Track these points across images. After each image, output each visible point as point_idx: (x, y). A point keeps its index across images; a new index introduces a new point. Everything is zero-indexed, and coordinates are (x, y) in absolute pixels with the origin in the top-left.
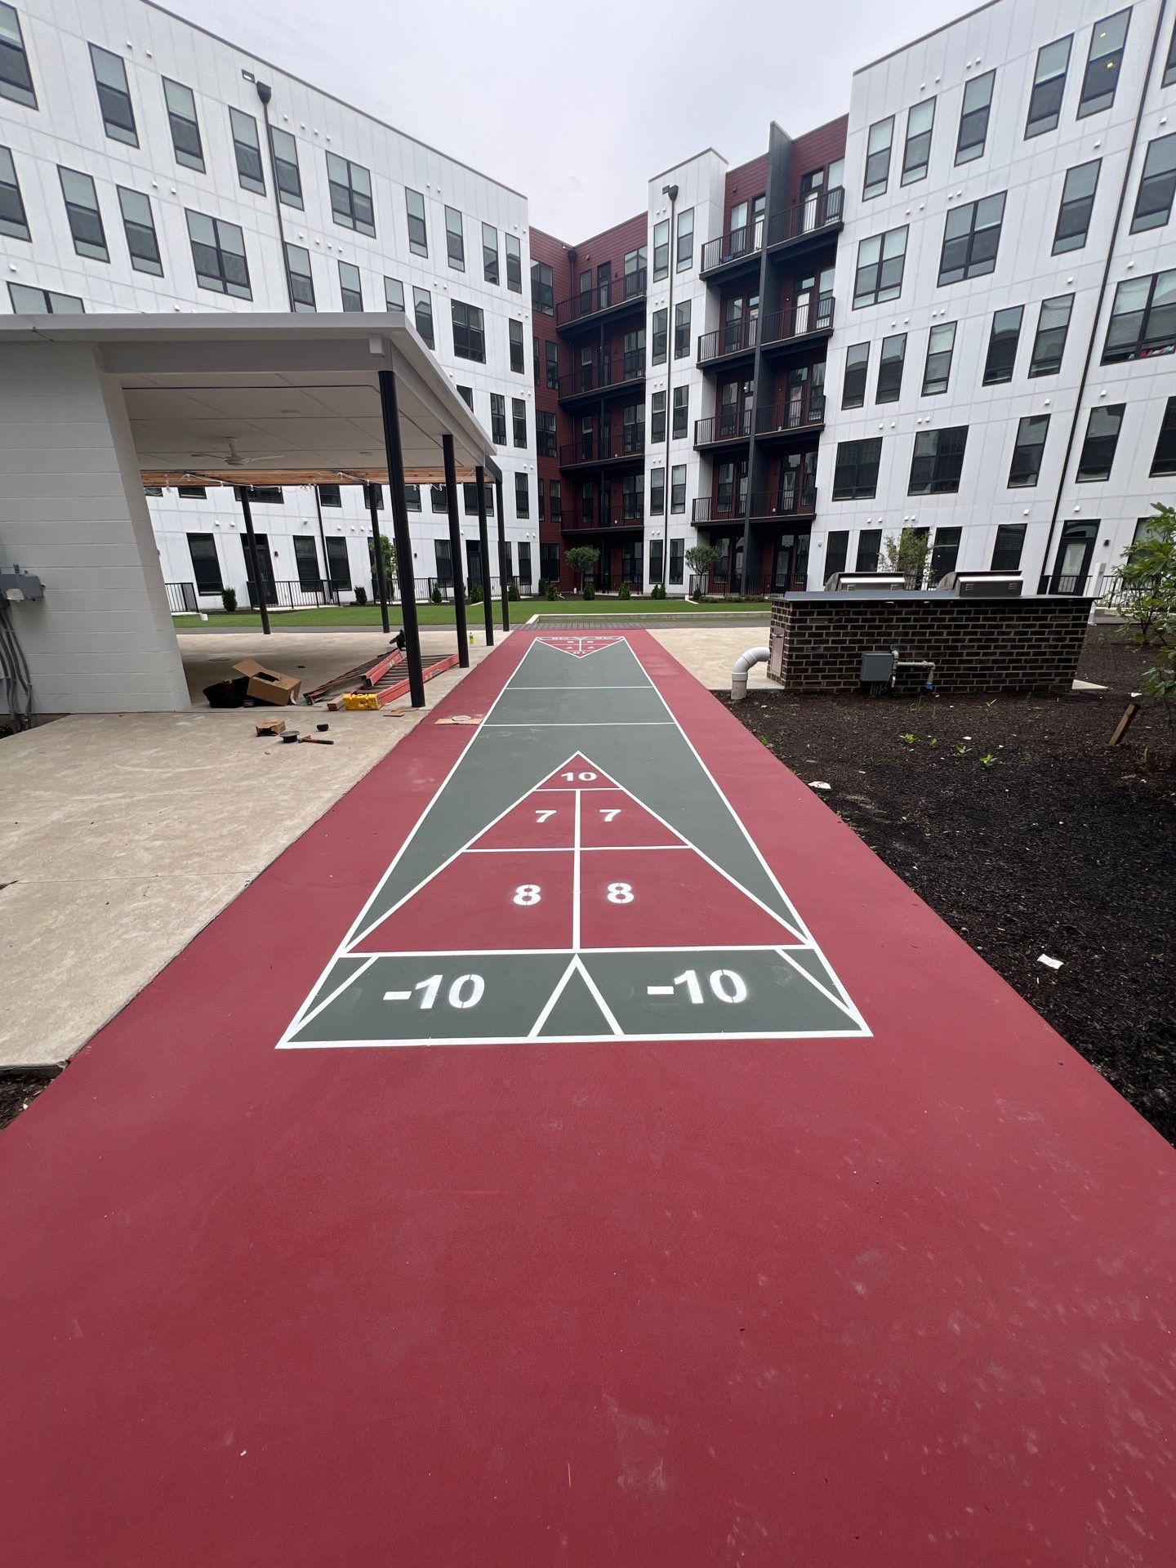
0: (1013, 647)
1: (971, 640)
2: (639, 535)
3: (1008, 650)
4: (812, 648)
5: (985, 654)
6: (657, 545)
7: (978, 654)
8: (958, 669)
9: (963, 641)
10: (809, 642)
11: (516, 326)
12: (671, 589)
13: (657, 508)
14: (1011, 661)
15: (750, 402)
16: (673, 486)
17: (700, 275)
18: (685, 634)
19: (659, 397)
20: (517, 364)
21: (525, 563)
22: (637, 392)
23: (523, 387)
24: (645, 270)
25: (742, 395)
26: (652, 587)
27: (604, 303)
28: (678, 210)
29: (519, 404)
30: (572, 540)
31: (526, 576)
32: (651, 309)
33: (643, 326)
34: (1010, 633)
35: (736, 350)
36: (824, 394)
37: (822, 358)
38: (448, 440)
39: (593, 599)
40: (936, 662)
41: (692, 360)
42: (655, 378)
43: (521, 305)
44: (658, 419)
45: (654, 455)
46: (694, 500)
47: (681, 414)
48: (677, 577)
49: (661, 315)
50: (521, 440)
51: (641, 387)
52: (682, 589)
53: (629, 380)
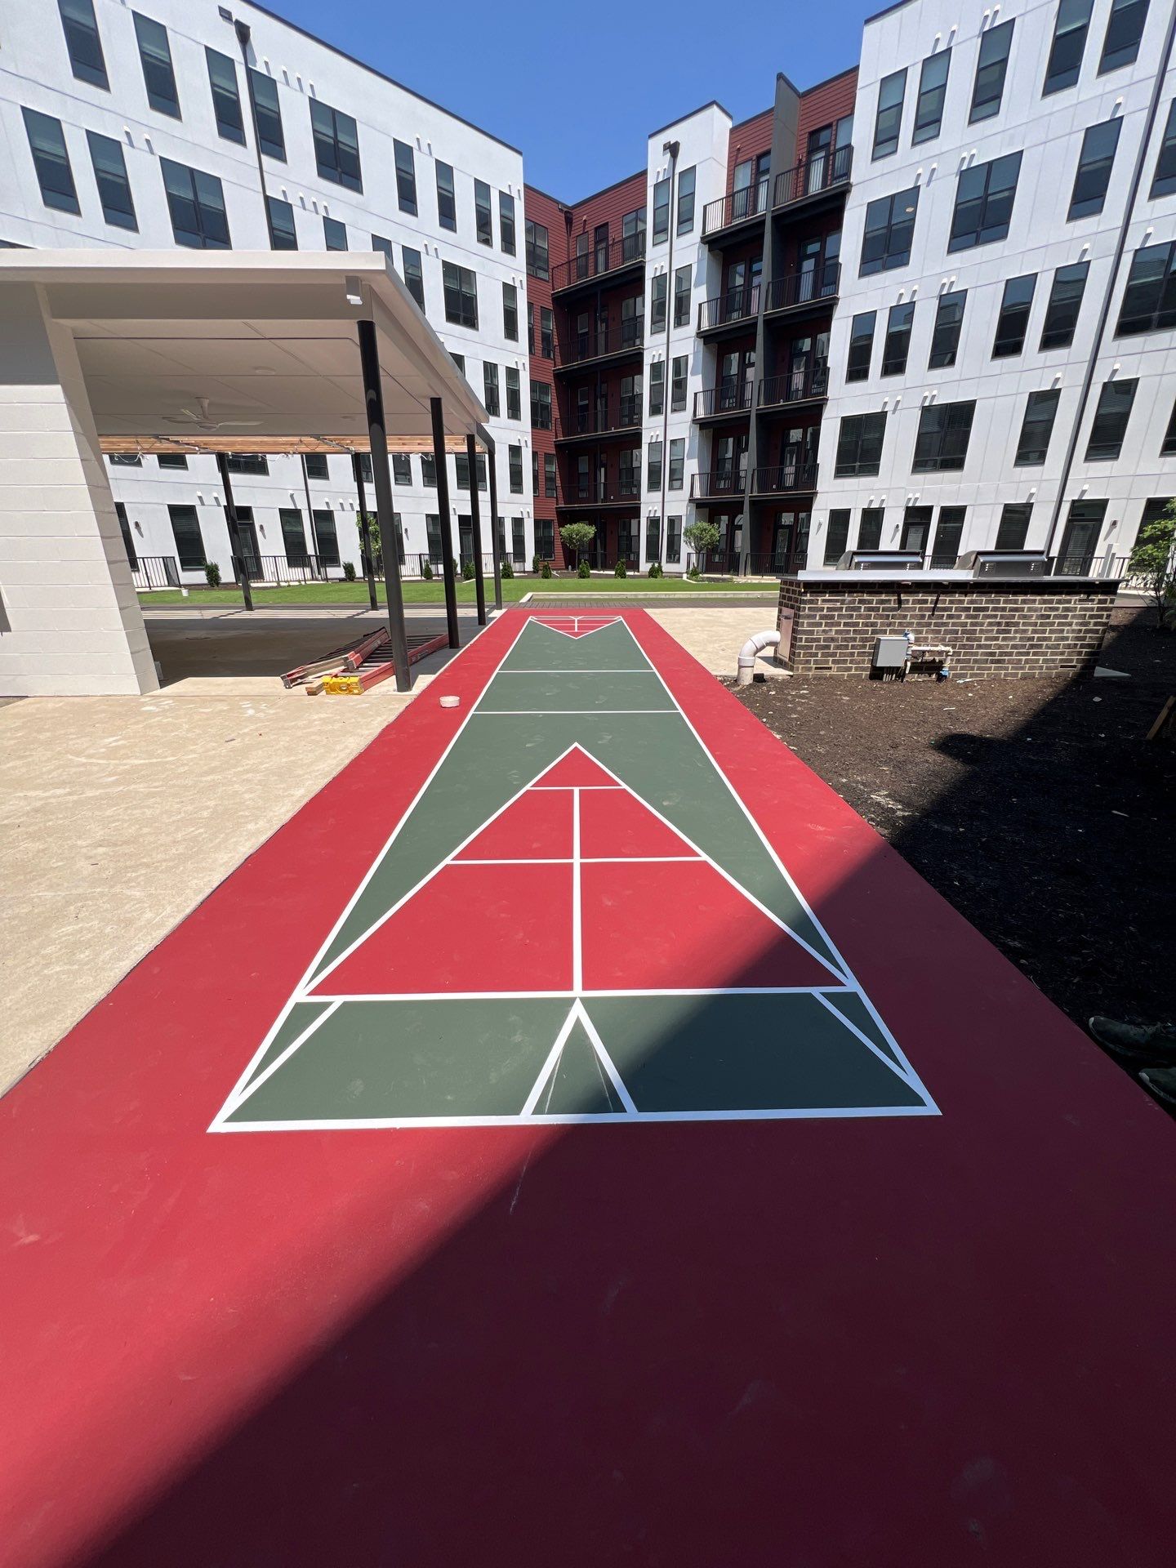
0: (1035, 632)
1: (990, 624)
2: (636, 512)
3: (1029, 635)
4: (824, 631)
5: (1004, 639)
6: (654, 523)
7: (997, 639)
8: (976, 654)
9: (982, 624)
10: (820, 625)
11: (509, 291)
12: (667, 567)
13: (654, 484)
14: (1032, 646)
15: (750, 373)
16: (671, 461)
17: (702, 238)
18: (684, 614)
19: (657, 368)
20: (511, 332)
21: (519, 541)
22: (634, 363)
23: (517, 355)
24: (644, 232)
25: (744, 365)
26: (649, 565)
27: (601, 268)
28: (679, 168)
29: (512, 374)
30: (566, 517)
31: (519, 554)
32: (649, 274)
33: (642, 292)
34: (1032, 616)
35: (736, 317)
36: (828, 365)
37: (827, 328)
38: (436, 404)
39: (589, 577)
40: (954, 647)
41: (691, 329)
42: (654, 348)
43: (515, 269)
44: (657, 391)
45: (651, 428)
46: (693, 475)
47: (680, 385)
48: (674, 555)
49: (660, 281)
50: (514, 412)
51: (639, 357)
52: (681, 567)
53: (626, 350)
